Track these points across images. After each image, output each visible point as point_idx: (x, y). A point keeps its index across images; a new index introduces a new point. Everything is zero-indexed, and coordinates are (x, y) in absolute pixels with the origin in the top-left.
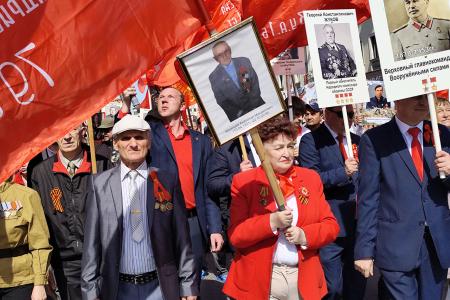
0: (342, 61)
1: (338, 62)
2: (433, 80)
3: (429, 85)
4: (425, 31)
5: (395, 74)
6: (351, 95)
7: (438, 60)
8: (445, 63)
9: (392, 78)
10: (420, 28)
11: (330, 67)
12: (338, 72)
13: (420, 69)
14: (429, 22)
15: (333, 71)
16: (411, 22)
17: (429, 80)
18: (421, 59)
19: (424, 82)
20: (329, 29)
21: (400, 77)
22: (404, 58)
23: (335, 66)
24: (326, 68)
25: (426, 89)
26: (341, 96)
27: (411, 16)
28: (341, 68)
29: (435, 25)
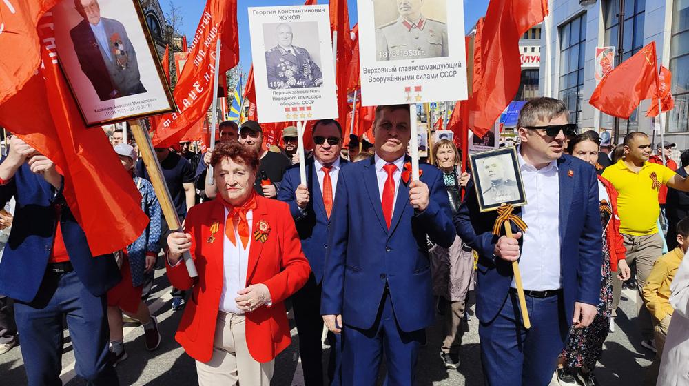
0: (301, 68)
1: (295, 68)
2: (418, 89)
3: (413, 93)
4: (416, 31)
5: (375, 75)
6: (309, 108)
7: (427, 68)
8: (434, 72)
9: (370, 80)
10: (410, 27)
11: (281, 74)
12: (292, 81)
13: (404, 74)
14: (421, 22)
15: (285, 79)
16: (400, 20)
17: (413, 89)
18: (407, 63)
19: (408, 89)
20: (284, 30)
21: (380, 80)
22: (388, 59)
23: (289, 73)
24: (274, 76)
25: (409, 98)
26: (295, 109)
27: (402, 12)
28: (298, 76)
29: (427, 26)
